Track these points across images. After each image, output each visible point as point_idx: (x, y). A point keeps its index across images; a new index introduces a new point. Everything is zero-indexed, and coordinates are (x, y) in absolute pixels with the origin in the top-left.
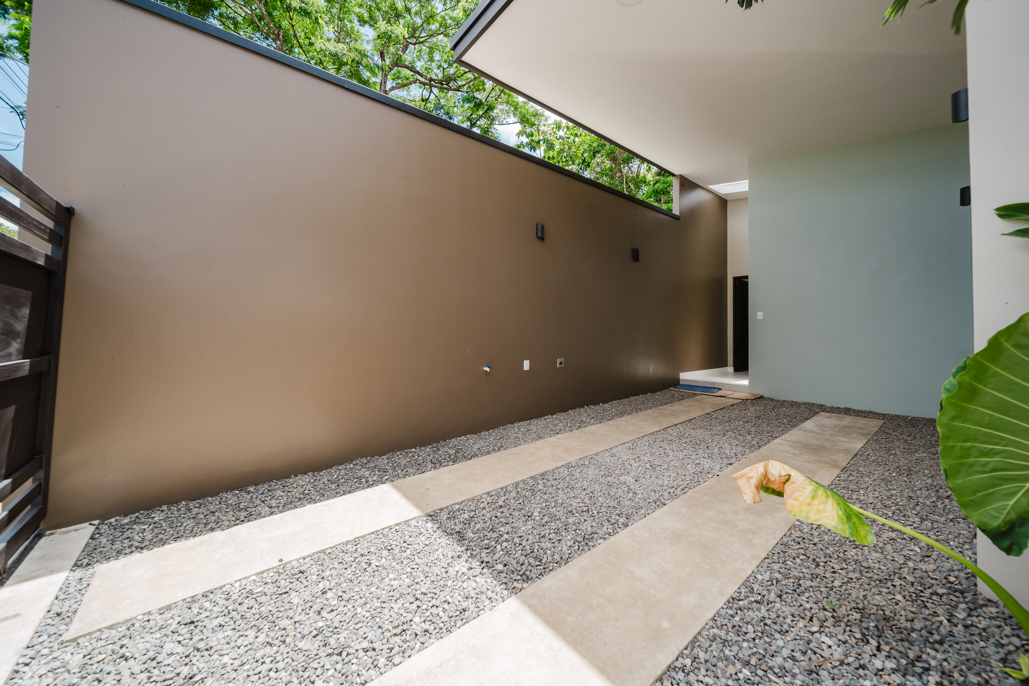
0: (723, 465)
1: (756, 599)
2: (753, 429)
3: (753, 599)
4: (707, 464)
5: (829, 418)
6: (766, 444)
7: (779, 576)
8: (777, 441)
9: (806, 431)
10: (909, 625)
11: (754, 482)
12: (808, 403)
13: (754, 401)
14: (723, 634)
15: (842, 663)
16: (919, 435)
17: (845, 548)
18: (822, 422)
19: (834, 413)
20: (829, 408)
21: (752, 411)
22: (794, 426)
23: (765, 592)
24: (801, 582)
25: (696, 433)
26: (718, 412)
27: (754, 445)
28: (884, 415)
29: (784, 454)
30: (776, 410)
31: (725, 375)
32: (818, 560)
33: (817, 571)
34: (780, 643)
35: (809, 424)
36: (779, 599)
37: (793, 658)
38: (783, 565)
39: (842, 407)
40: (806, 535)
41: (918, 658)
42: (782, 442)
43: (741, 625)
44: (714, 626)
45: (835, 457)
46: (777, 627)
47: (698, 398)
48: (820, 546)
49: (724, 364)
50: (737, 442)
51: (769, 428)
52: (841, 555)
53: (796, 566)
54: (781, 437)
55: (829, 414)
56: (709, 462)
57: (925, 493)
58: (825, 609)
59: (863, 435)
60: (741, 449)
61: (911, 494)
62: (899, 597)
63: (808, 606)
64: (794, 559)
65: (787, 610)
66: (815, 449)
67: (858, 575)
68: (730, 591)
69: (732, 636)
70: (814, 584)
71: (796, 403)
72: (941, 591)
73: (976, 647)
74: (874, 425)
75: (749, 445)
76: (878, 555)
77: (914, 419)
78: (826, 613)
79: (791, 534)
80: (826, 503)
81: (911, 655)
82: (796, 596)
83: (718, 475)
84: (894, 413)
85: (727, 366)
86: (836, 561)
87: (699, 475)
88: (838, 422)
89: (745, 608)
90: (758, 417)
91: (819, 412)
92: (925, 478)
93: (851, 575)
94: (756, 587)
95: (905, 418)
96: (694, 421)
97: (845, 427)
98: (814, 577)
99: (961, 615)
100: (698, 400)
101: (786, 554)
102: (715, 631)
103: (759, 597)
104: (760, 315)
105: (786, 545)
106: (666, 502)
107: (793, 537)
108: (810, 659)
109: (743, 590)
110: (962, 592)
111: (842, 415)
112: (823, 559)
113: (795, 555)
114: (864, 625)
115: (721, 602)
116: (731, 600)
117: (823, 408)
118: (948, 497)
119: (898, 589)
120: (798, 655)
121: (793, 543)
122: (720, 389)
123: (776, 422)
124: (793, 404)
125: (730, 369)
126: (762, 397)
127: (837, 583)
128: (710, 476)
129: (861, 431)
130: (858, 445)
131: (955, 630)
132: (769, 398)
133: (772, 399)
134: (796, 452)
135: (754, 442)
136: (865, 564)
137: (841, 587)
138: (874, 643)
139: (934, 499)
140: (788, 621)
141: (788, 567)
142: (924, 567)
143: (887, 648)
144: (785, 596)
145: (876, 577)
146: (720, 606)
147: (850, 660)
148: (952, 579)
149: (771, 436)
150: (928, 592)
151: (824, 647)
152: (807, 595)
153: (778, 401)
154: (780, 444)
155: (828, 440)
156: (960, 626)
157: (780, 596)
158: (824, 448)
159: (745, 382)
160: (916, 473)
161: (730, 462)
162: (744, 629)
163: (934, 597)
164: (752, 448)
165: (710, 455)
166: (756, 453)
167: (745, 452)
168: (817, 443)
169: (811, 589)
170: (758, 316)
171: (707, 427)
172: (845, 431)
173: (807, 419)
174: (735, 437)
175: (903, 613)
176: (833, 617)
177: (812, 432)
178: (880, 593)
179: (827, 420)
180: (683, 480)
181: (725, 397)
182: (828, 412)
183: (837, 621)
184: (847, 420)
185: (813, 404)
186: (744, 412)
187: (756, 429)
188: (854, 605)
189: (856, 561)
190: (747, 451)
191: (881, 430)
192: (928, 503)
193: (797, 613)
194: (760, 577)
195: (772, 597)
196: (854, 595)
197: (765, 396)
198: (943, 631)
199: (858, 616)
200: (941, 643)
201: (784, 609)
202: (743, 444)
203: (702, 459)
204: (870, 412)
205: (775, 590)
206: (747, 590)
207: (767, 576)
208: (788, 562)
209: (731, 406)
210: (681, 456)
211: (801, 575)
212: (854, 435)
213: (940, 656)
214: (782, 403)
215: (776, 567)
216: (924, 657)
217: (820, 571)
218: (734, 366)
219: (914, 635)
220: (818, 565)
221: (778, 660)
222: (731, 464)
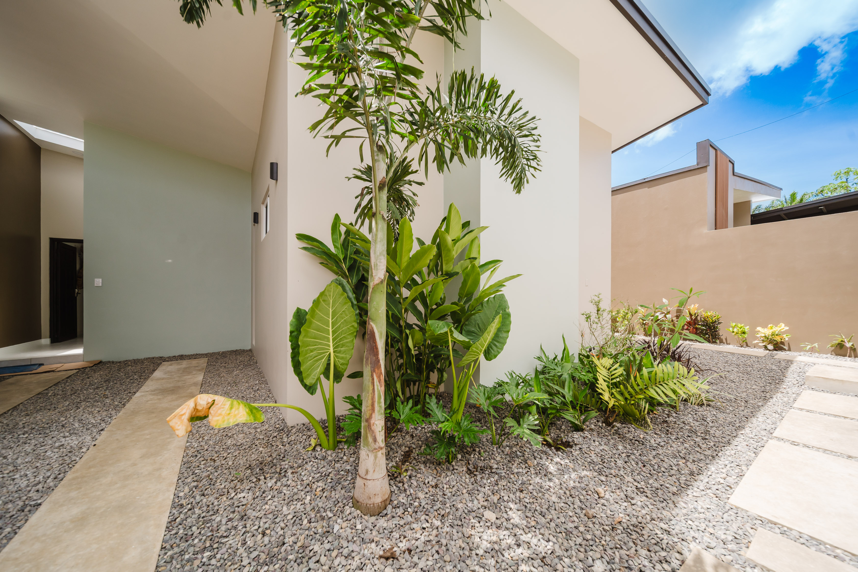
0: (95, 434)
1: (188, 508)
2: (107, 392)
3: (186, 510)
4: (73, 441)
5: (171, 365)
6: (128, 401)
7: (195, 484)
8: (138, 394)
9: (158, 379)
10: (270, 458)
11: (186, 417)
12: (149, 358)
13: (94, 367)
14: (176, 550)
15: (254, 499)
16: (230, 362)
17: (224, 442)
18: (168, 369)
19: (172, 361)
20: (168, 358)
21: (97, 377)
22: (146, 379)
23: (192, 500)
24: (211, 477)
25: (35, 418)
26: (52, 388)
27: (117, 405)
28: (206, 354)
29: (150, 402)
30: (122, 370)
31: (41, 348)
32: (213, 458)
33: (216, 464)
34: (218, 519)
35: (158, 374)
36: (203, 497)
37: (230, 520)
38: (194, 476)
39: (177, 355)
40: (198, 449)
41: (281, 470)
42: (142, 394)
43: (186, 532)
44: (166, 551)
45: (189, 391)
46: (211, 513)
47: (10, 380)
48: (210, 449)
49: (36, 336)
50: (98, 409)
51: (124, 387)
52: (224, 447)
53: (202, 470)
54: (140, 391)
55: (170, 363)
56: (74, 438)
57: (248, 391)
58: (233, 481)
59: (200, 370)
60: (105, 413)
61: (243, 395)
62: (261, 449)
63: (223, 486)
64: (198, 467)
65: (211, 498)
66: (173, 390)
67: (239, 451)
68: (165, 519)
69: (184, 545)
70: (219, 472)
71: (138, 360)
72: (275, 434)
73: (295, 449)
74: (203, 362)
75: (112, 407)
76: (242, 435)
77: (223, 353)
78: (234, 482)
79: (187, 453)
80: (239, 408)
81: (278, 470)
82: (212, 487)
83: (95, 445)
84: (211, 352)
85: (40, 338)
86: (223, 452)
87: (70, 455)
88: (179, 367)
89: (183, 521)
90: (108, 381)
91: (161, 363)
92: (244, 384)
93: (234, 454)
94: (183, 502)
95: (218, 353)
96: (21, 407)
97: (185, 368)
98: (216, 468)
99: (285, 440)
100: (12, 384)
101: (192, 468)
102: (170, 553)
103: (189, 506)
104: (98, 282)
105: (188, 462)
106: (39, 502)
107: (190, 454)
108: (238, 512)
109: (174, 511)
110: (282, 430)
111: (179, 361)
112: (216, 455)
113: (198, 464)
114: (254, 473)
115: (162, 532)
116: (169, 525)
117: (162, 360)
118: (258, 390)
119: (259, 445)
120: (231, 516)
121: (192, 458)
122: (43, 365)
123: (128, 380)
124: (136, 362)
125: (46, 341)
126: (101, 362)
127: (230, 463)
128: (84, 450)
129: (197, 368)
130: (200, 378)
131: (286, 448)
132: (109, 362)
133: (113, 362)
134: (159, 397)
135: (116, 403)
136: (239, 444)
137: (233, 463)
138: (262, 478)
139: (253, 393)
140: (216, 503)
141: (198, 474)
142: (264, 428)
143: (269, 475)
144: (206, 492)
145: (247, 446)
146: (163, 535)
147: (257, 494)
148: (278, 426)
149: (130, 393)
150: (271, 439)
151: (242, 499)
152: (219, 481)
153: (120, 362)
154: (143, 396)
155: (178, 381)
156: (287, 445)
157: (203, 495)
158: (179, 387)
159: (79, 351)
160: (239, 382)
161: (100, 429)
162: (190, 533)
163: (274, 439)
164: (117, 409)
165: (72, 432)
166: (123, 411)
167: (111, 414)
168: (172, 385)
169: (219, 477)
170: (96, 283)
171: (49, 407)
172: (187, 371)
173: (154, 370)
174: (93, 406)
175: (266, 455)
176: (239, 481)
177: (163, 379)
178: (253, 453)
179: (170, 367)
180: (48, 470)
181: (53, 371)
182: (168, 361)
183: (241, 481)
184: (185, 364)
185: (153, 358)
186: (88, 380)
187: (111, 391)
188: (245, 467)
189: (233, 445)
190: (113, 412)
191: (209, 364)
192: (252, 396)
193: (218, 495)
194: (182, 494)
195: (198, 499)
196: (242, 463)
197: (104, 361)
198: (283, 451)
199: (249, 471)
200: (284, 457)
201: (209, 499)
202: (105, 408)
203: (63, 440)
204: (197, 354)
205: (197, 493)
206: (177, 509)
207: (187, 489)
208: (196, 471)
209: (67, 378)
210: (28, 448)
211: (208, 473)
212: (194, 372)
213: (286, 462)
214: (126, 363)
215: (189, 480)
216: (282, 467)
217: (218, 463)
218: (51, 337)
219: (275, 461)
220: (215, 461)
221: (223, 528)
222: (102, 430)
